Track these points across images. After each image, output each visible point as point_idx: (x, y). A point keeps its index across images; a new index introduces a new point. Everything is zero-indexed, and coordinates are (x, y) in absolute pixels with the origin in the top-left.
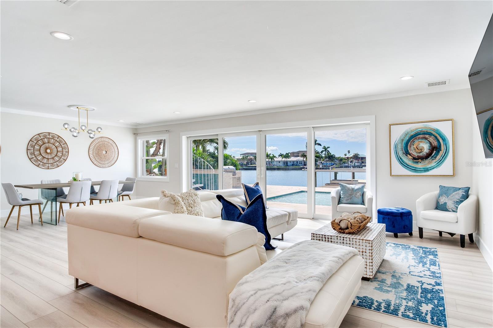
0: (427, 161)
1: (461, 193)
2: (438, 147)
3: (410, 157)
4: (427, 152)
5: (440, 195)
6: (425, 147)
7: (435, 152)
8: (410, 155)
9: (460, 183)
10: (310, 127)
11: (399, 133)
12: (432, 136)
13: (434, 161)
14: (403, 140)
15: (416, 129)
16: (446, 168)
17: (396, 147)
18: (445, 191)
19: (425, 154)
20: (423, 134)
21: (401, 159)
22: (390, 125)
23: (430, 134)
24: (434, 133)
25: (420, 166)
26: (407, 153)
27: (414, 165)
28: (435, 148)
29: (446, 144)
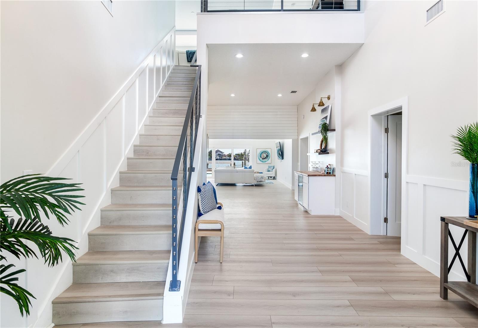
1: (273, 167)
5: (268, 168)
6: (265, 156)
9: (272, 165)
11: (259, 151)
13: (267, 159)
14: (260, 153)
15: (263, 151)
16: (269, 161)
17: (258, 155)
18: (270, 167)
21: (259, 159)
22: (257, 149)
23: (266, 152)
25: (264, 160)
26: (261, 157)
27: (263, 160)
28: (267, 156)
29: (269, 155)
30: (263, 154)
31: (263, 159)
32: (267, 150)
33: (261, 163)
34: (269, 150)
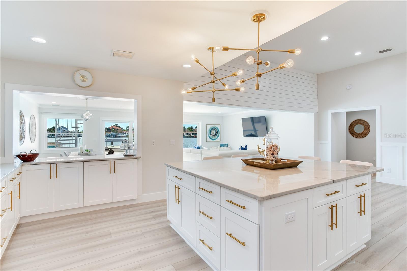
4: (215, 134)
6: (215, 132)
9: (224, 143)
11: (209, 127)
13: (216, 137)
14: (209, 130)
16: (219, 139)
21: (209, 136)
22: (206, 125)
24: (216, 128)
26: (211, 134)
27: (212, 138)
28: (217, 133)
29: (219, 132)
30: (213, 131)
31: (213, 136)
33: (211, 140)
34: (218, 127)
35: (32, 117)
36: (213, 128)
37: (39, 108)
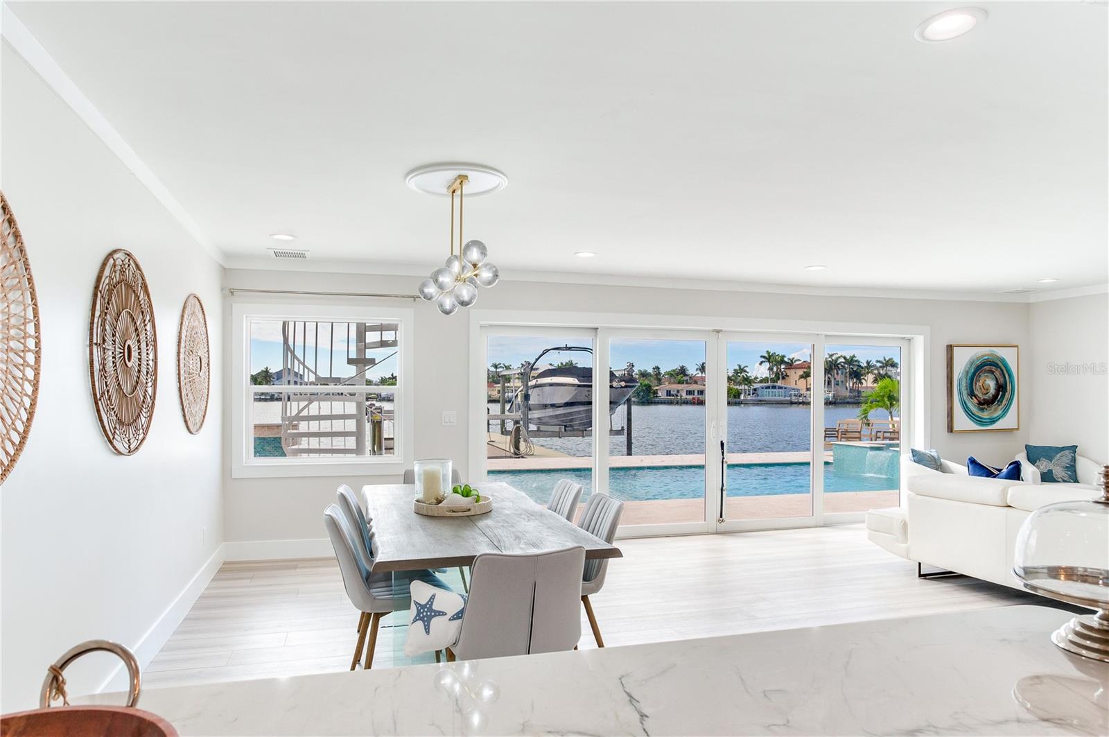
0: (994, 407)
2: (1004, 386)
3: (976, 401)
4: (993, 393)
6: (991, 384)
7: (1001, 393)
8: (975, 398)
10: (821, 335)
11: (964, 359)
12: (999, 369)
13: (1001, 407)
14: (967, 372)
15: (983, 356)
17: (959, 383)
19: (991, 396)
20: (989, 365)
21: (965, 404)
22: (950, 348)
23: (997, 366)
24: (1000, 364)
25: (985, 415)
26: (972, 394)
27: (980, 414)
28: (1001, 388)
29: (1012, 382)
30: (982, 379)
31: (985, 404)
32: (1002, 353)
33: (974, 426)
34: (1008, 356)
35: (192, 301)
36: (983, 364)
37: (225, 272)
